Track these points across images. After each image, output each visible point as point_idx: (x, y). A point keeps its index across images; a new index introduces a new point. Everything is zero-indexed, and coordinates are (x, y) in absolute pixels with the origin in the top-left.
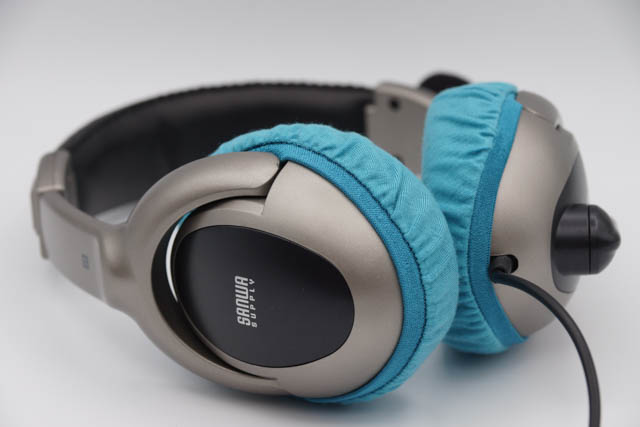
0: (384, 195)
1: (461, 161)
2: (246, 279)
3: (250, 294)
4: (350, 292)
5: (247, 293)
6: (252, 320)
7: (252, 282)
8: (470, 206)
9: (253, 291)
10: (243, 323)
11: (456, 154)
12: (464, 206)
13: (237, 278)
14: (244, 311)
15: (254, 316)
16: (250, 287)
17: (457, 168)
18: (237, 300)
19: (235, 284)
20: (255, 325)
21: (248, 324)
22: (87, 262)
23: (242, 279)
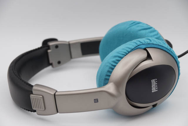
10: (154, 92)
15: (157, 88)
18: (152, 86)
19: (152, 82)
22: (98, 101)
23: (153, 80)
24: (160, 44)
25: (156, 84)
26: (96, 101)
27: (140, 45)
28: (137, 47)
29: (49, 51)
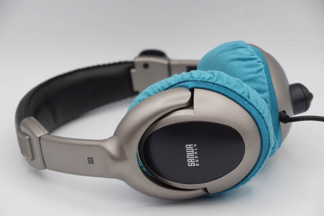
0: (243, 93)
1: (256, 75)
2: (192, 145)
3: (194, 151)
4: (243, 139)
5: (193, 151)
6: (196, 163)
7: (195, 145)
8: (268, 93)
9: (196, 149)
10: (191, 165)
11: (252, 73)
12: (265, 94)
13: (186, 146)
14: (191, 160)
15: (197, 161)
16: (194, 148)
17: (256, 78)
18: (188, 156)
19: (186, 148)
20: (198, 165)
21: (194, 165)
22: (92, 161)
23: (190, 145)
24: (227, 86)
25: (196, 153)
26: (91, 161)
27: (188, 81)
28: (180, 84)
29: (133, 71)
